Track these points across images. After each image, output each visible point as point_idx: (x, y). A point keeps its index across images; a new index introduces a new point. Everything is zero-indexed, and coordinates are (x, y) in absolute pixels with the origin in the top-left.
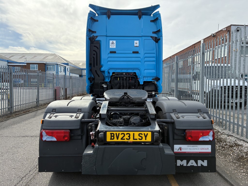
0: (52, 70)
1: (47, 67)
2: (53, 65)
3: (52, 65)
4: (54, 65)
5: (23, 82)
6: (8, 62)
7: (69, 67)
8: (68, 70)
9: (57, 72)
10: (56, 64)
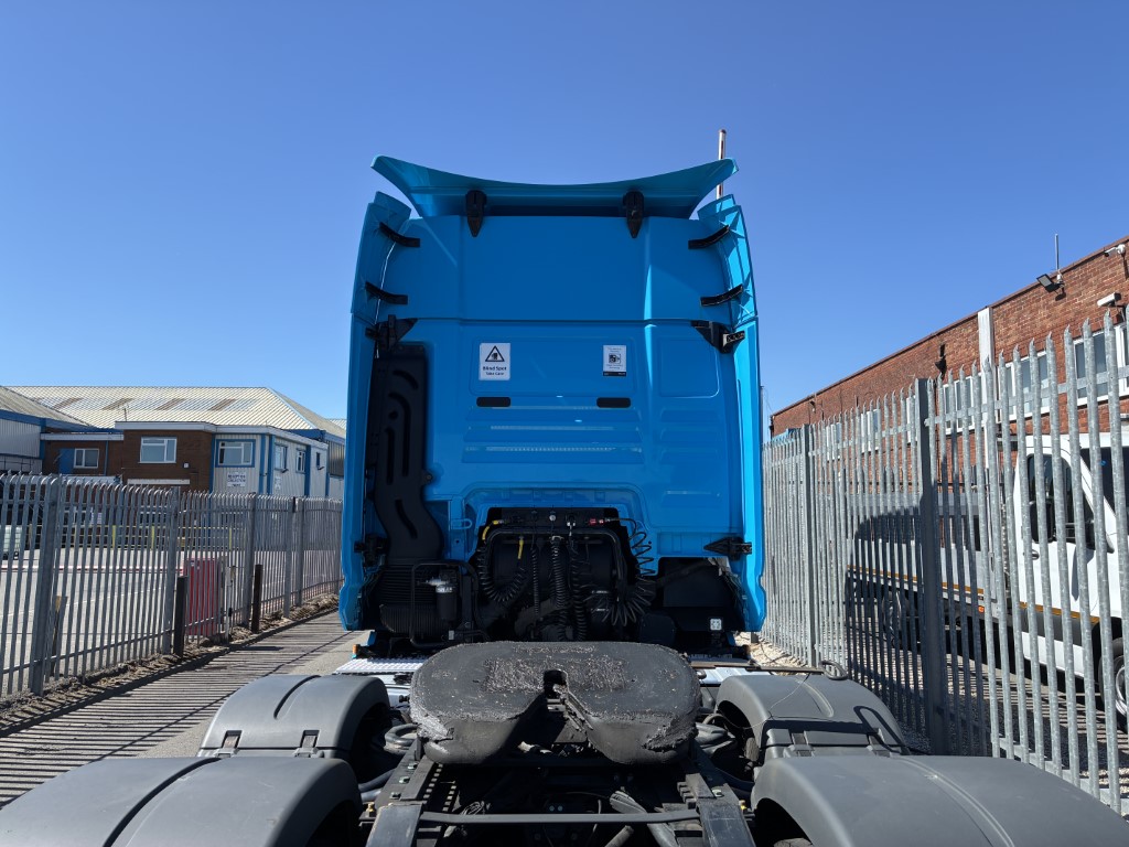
0: (242, 463)
1: (221, 447)
2: (248, 437)
3: (244, 437)
4: (251, 437)
5: (100, 521)
6: (45, 425)
7: (325, 446)
8: (318, 463)
9: (266, 471)
10: (263, 435)
